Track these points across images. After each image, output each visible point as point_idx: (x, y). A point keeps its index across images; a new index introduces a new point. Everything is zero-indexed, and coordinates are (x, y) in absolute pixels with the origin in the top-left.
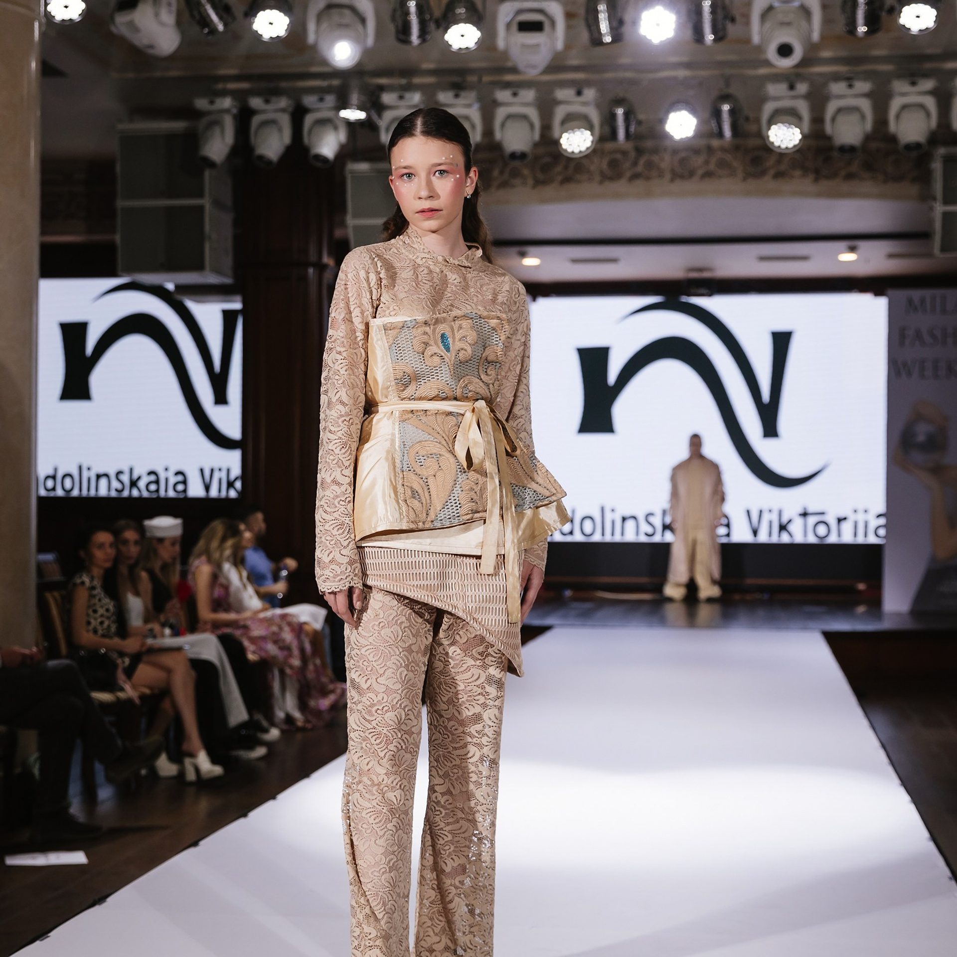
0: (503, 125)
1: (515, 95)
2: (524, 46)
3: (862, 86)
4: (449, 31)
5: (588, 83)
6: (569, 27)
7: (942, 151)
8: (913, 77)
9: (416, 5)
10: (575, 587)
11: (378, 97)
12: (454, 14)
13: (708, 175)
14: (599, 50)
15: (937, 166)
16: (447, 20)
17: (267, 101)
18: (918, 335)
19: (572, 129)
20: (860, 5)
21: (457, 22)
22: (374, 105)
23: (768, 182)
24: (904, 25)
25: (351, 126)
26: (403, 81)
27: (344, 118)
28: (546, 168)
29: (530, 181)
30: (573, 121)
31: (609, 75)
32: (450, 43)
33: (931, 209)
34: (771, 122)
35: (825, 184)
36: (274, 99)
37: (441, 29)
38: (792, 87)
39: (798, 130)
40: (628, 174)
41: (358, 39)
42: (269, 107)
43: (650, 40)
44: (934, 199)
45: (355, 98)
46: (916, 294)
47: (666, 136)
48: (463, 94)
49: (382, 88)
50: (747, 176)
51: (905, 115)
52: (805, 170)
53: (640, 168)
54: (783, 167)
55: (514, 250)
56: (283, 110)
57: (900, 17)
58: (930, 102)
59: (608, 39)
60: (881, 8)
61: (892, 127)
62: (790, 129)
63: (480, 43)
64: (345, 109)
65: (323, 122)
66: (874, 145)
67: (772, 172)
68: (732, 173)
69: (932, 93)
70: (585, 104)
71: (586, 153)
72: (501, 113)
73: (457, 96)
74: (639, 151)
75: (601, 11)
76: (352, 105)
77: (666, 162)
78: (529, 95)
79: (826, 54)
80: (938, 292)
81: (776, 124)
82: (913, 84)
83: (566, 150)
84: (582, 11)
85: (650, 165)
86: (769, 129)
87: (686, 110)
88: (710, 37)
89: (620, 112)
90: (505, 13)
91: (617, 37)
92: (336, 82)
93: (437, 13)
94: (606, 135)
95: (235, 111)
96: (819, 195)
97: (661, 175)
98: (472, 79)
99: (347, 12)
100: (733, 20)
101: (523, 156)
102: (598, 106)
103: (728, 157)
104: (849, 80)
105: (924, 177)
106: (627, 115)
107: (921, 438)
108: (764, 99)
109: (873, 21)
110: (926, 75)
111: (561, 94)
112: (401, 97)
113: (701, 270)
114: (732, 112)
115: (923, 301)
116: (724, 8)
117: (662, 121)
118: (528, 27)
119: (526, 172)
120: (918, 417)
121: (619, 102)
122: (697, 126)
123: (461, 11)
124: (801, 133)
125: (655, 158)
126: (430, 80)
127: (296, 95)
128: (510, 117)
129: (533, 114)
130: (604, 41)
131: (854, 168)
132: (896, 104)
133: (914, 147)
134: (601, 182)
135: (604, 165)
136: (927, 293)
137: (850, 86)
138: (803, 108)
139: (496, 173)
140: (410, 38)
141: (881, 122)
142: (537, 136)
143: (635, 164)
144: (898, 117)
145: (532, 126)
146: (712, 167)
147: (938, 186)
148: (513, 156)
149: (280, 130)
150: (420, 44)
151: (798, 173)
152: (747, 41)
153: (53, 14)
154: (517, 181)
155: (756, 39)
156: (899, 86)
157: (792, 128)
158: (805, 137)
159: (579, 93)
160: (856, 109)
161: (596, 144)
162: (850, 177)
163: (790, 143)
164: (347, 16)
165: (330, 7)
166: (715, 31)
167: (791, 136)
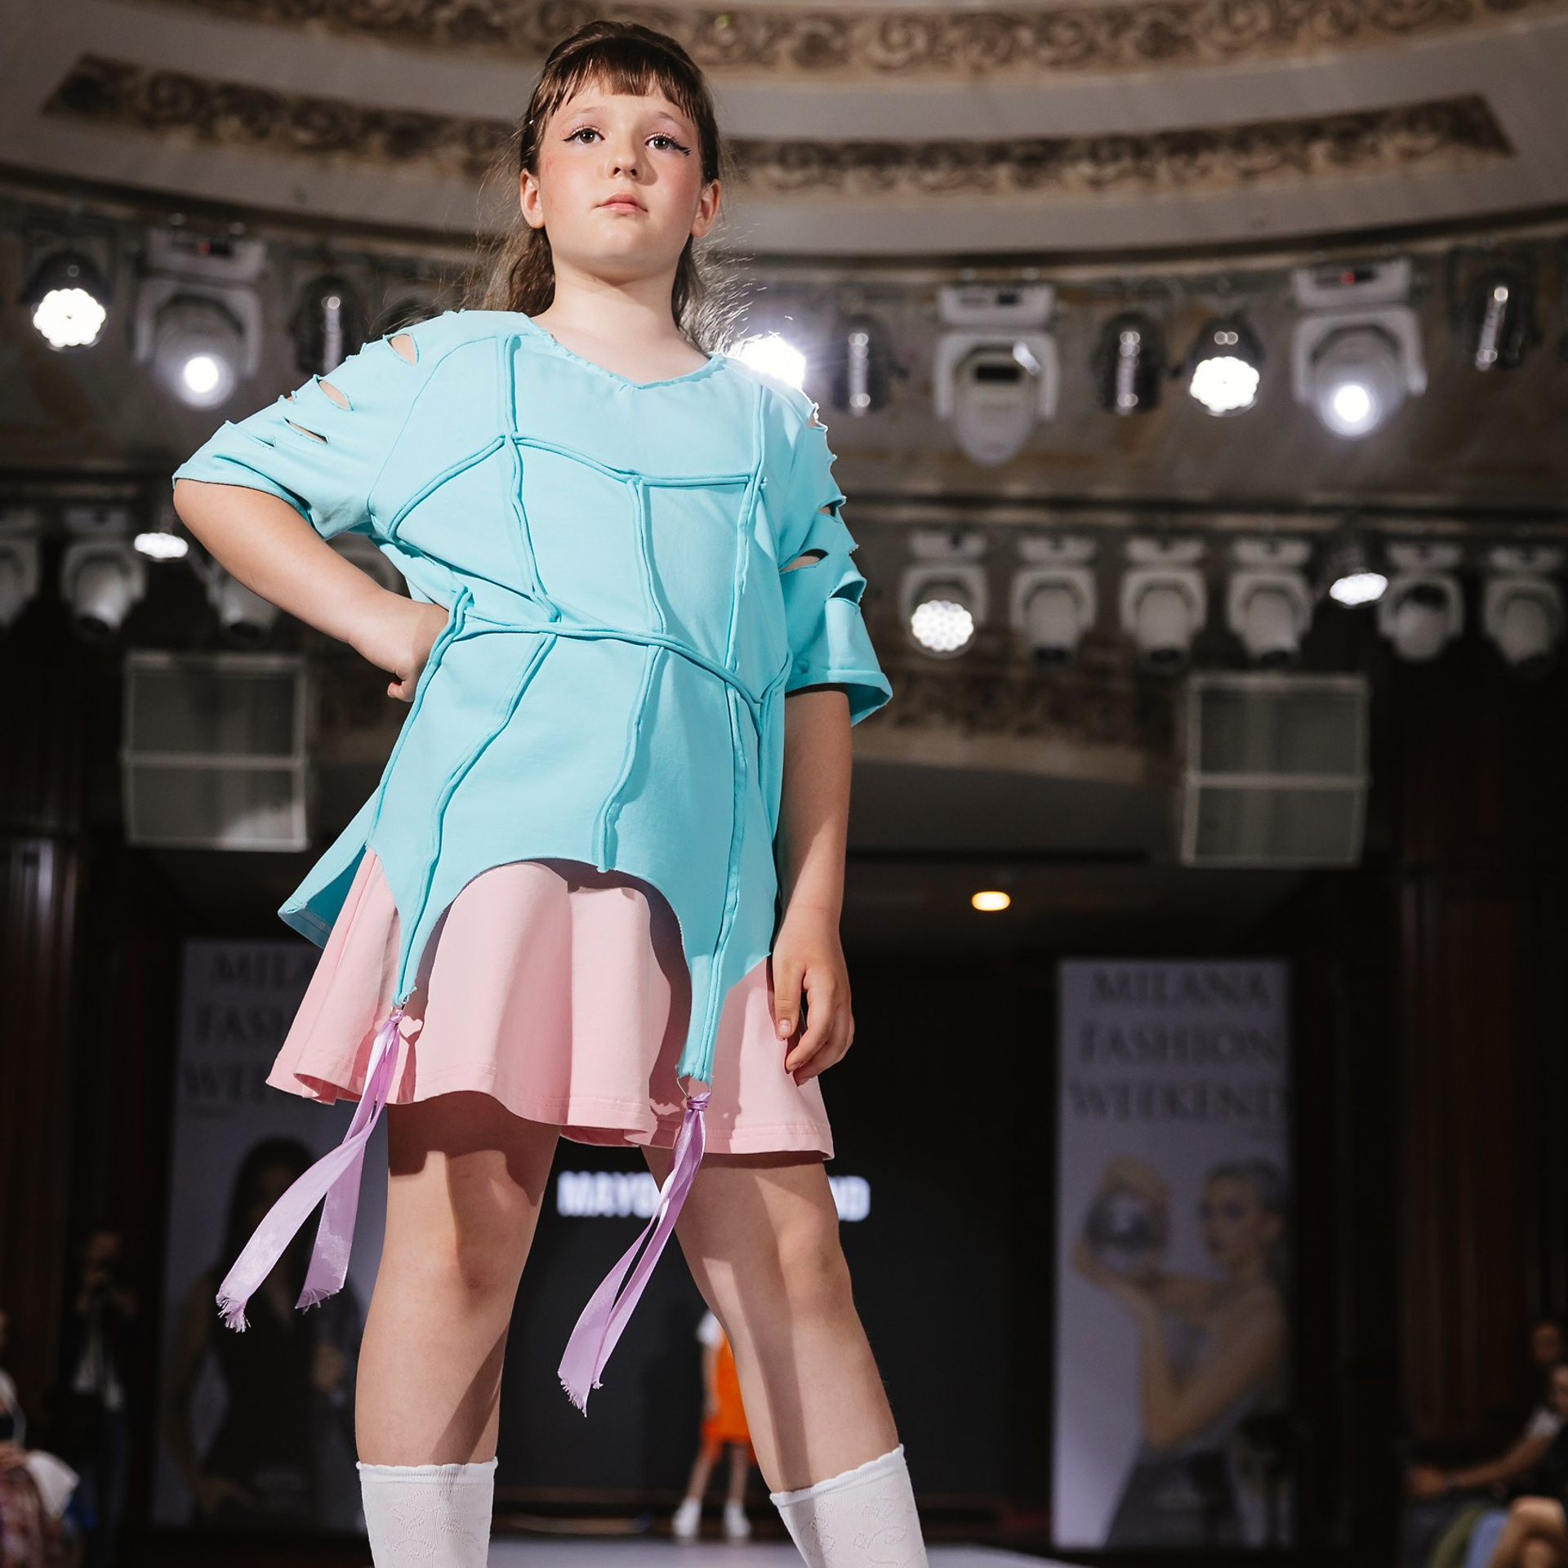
3: (1077, 549)
7: (1199, 680)
8: (1165, 537)
24: (1198, 400)
27: (142, 552)
34: (920, 598)
35: (982, 740)
38: (956, 541)
39: (968, 616)
41: (230, 356)
46: (1114, 970)
51: (1151, 603)
52: (952, 711)
54: (913, 704)
56: (30, 534)
57: (1191, 382)
58: (1193, 582)
60: (1162, 364)
61: (1128, 621)
62: (955, 614)
64: (147, 533)
65: (100, 560)
69: (1197, 565)
79: (1016, 488)
81: (927, 602)
82: (1166, 547)
86: (913, 611)
88: (860, 400)
99: (210, 310)
100: (903, 374)
104: (1056, 535)
107: (1122, 1226)
108: (910, 560)
109: (1146, 386)
110: (1188, 533)
115: (1123, 982)
116: (889, 351)
120: (1115, 1187)
124: (974, 622)
131: (1035, 715)
132: (1133, 583)
133: (1163, 657)
136: (1133, 969)
137: (1057, 547)
138: (975, 579)
141: (1108, 613)
144: (1139, 603)
147: (1191, 739)
151: (936, 718)
155: (944, 408)
156: (1140, 549)
157: (958, 611)
158: (979, 632)
160: (1064, 586)
162: (1027, 731)
163: (950, 641)
164: (213, 319)
165: (178, 301)
166: (874, 386)
167: (953, 629)
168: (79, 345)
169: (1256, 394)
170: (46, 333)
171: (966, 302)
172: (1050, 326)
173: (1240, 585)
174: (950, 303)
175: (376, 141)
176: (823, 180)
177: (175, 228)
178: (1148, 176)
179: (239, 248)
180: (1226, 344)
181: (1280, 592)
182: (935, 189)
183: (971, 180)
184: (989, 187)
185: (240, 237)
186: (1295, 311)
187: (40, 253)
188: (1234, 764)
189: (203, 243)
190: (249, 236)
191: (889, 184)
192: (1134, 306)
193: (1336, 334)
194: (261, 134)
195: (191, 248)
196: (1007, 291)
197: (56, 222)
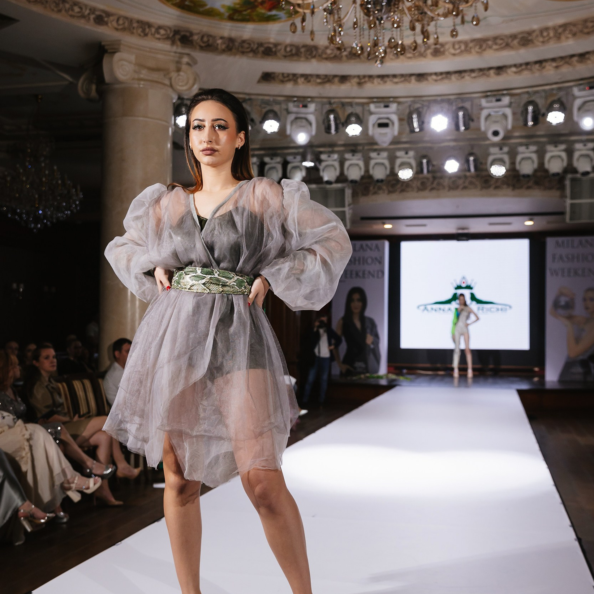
0: (373, 168)
1: (378, 154)
2: (380, 134)
3: (533, 148)
4: (348, 127)
5: (411, 149)
6: (400, 125)
7: (569, 176)
8: (556, 143)
9: (334, 117)
10: (409, 368)
11: (319, 156)
12: (350, 120)
13: (465, 188)
14: (414, 134)
15: (568, 183)
16: (347, 123)
17: (272, 159)
18: (561, 258)
19: (404, 169)
20: (529, 112)
21: (351, 124)
22: (317, 159)
23: (491, 191)
24: (549, 122)
25: (308, 169)
26: (330, 149)
27: (304, 166)
28: (393, 186)
29: (386, 192)
30: (404, 165)
31: (420, 145)
32: (348, 133)
33: (565, 202)
34: (492, 164)
35: (517, 191)
36: (275, 158)
37: (344, 127)
38: (501, 149)
39: (504, 168)
40: (430, 188)
41: (308, 132)
42: (273, 161)
43: (436, 130)
44: (566, 197)
45: (309, 157)
46: (560, 239)
47: (445, 171)
48: (356, 154)
49: (321, 153)
50: (483, 188)
51: (553, 161)
52: (508, 185)
53: (434, 185)
54: (499, 184)
55: (380, 221)
56: (279, 163)
57: (547, 118)
58: (564, 155)
59: (417, 130)
60: (539, 113)
61: (547, 166)
62: (500, 167)
63: (362, 133)
64: (305, 161)
65: (295, 168)
66: (539, 174)
67: (494, 186)
68: (476, 187)
69: (566, 150)
70: (409, 158)
71: (410, 179)
72: (372, 163)
73: (353, 155)
74: (434, 178)
75: (414, 118)
76: (308, 160)
77: (446, 182)
78: (385, 154)
79: (517, 134)
80: (570, 238)
81: (494, 165)
82: (556, 146)
83: (401, 178)
84: (406, 118)
85: (439, 184)
86: (491, 167)
87: (454, 159)
88: (462, 128)
89: (425, 161)
90: (372, 120)
91: (421, 129)
92: (301, 150)
93: (343, 120)
94: (419, 171)
95: (258, 163)
96: (514, 196)
97: (444, 187)
98: (360, 148)
99: (304, 121)
100: (473, 120)
101: (382, 181)
102: (415, 159)
103: (474, 180)
104: (527, 145)
105: (562, 188)
106: (428, 163)
107: (563, 304)
108: (488, 154)
109: (535, 119)
110: (562, 142)
111: (399, 154)
112: (329, 156)
113: (463, 229)
114: (475, 160)
115: (563, 242)
116: (469, 115)
117: (443, 164)
118: (381, 125)
119: (384, 187)
120: (561, 294)
121: (424, 157)
122: (460, 166)
123: (353, 119)
124: (506, 169)
125: (441, 181)
126: (342, 149)
127: (284, 156)
128: (376, 164)
129: (387, 162)
130: (415, 131)
131: (531, 184)
132: (548, 156)
133: (556, 175)
134: (417, 192)
135: (419, 184)
136: (565, 239)
137: (527, 148)
138: (506, 158)
139: (371, 188)
140: (331, 131)
141: (541, 164)
142: (388, 172)
143: (432, 183)
144: (549, 161)
145: (386, 168)
146: (467, 184)
147: (568, 191)
148: (378, 181)
149: (277, 171)
150: (335, 134)
151: (505, 186)
152: (479, 129)
153: (178, 124)
154: (381, 192)
155: (483, 128)
156: (550, 148)
157: (501, 167)
158: (507, 171)
159: (407, 153)
160: (529, 158)
161: (414, 175)
162: (529, 188)
163: (500, 174)
164: (304, 122)
165: (296, 118)
166: (465, 125)
167: (501, 171)
168: (274, 132)
169: (564, 119)
170: (266, 130)
171: (488, 102)
172: (510, 105)
173: (576, 155)
174: (484, 102)
175: (336, 80)
176: (446, 78)
177: (295, 101)
178: (531, 70)
179: (309, 105)
180: (556, 107)
181: (588, 156)
182: (475, 77)
183: (484, 74)
184: (488, 76)
185: (309, 102)
186: (575, 98)
187: (264, 110)
188: (580, 198)
189: (301, 105)
190: (312, 102)
191: (463, 77)
192: (531, 99)
193: (585, 103)
194: (309, 81)
195: (298, 107)
196: (498, 98)
197: (267, 103)
